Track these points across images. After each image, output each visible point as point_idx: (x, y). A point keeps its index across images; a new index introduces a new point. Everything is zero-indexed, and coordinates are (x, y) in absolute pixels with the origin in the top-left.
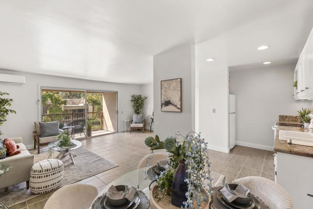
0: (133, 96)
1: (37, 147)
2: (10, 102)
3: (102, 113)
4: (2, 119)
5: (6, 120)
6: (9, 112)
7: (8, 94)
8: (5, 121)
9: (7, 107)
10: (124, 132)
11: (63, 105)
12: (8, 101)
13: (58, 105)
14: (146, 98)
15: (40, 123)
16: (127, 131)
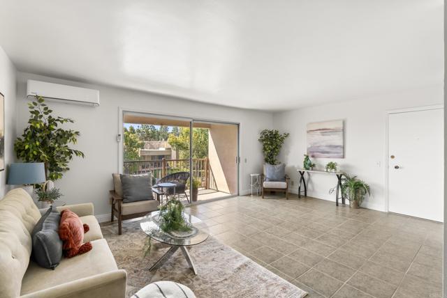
0: (264, 133)
1: (115, 218)
2: (75, 136)
3: (208, 161)
4: (62, 167)
5: (68, 169)
6: (74, 155)
7: (72, 122)
8: (68, 172)
9: (70, 145)
10: (249, 195)
11: (140, 149)
12: (71, 135)
13: (134, 149)
14: (287, 135)
15: (121, 176)
16: (254, 194)
